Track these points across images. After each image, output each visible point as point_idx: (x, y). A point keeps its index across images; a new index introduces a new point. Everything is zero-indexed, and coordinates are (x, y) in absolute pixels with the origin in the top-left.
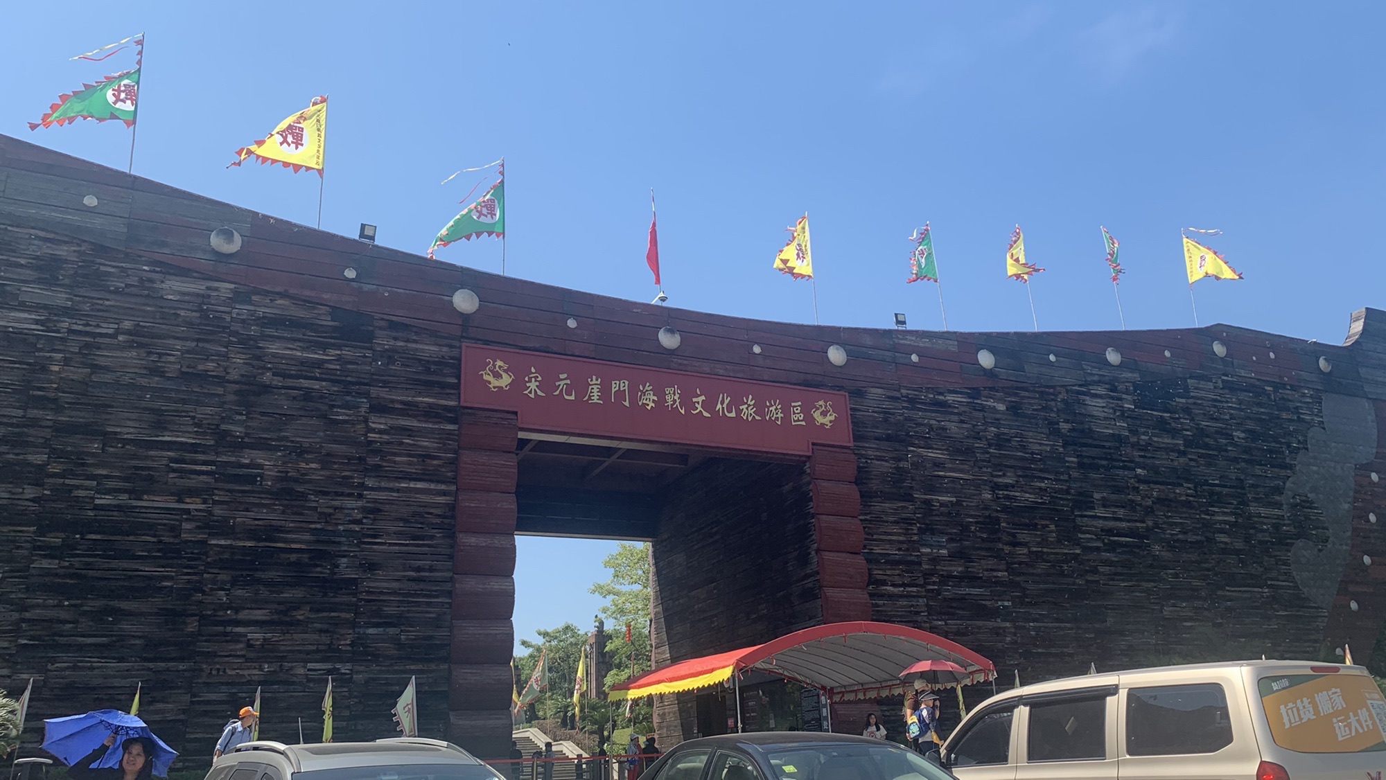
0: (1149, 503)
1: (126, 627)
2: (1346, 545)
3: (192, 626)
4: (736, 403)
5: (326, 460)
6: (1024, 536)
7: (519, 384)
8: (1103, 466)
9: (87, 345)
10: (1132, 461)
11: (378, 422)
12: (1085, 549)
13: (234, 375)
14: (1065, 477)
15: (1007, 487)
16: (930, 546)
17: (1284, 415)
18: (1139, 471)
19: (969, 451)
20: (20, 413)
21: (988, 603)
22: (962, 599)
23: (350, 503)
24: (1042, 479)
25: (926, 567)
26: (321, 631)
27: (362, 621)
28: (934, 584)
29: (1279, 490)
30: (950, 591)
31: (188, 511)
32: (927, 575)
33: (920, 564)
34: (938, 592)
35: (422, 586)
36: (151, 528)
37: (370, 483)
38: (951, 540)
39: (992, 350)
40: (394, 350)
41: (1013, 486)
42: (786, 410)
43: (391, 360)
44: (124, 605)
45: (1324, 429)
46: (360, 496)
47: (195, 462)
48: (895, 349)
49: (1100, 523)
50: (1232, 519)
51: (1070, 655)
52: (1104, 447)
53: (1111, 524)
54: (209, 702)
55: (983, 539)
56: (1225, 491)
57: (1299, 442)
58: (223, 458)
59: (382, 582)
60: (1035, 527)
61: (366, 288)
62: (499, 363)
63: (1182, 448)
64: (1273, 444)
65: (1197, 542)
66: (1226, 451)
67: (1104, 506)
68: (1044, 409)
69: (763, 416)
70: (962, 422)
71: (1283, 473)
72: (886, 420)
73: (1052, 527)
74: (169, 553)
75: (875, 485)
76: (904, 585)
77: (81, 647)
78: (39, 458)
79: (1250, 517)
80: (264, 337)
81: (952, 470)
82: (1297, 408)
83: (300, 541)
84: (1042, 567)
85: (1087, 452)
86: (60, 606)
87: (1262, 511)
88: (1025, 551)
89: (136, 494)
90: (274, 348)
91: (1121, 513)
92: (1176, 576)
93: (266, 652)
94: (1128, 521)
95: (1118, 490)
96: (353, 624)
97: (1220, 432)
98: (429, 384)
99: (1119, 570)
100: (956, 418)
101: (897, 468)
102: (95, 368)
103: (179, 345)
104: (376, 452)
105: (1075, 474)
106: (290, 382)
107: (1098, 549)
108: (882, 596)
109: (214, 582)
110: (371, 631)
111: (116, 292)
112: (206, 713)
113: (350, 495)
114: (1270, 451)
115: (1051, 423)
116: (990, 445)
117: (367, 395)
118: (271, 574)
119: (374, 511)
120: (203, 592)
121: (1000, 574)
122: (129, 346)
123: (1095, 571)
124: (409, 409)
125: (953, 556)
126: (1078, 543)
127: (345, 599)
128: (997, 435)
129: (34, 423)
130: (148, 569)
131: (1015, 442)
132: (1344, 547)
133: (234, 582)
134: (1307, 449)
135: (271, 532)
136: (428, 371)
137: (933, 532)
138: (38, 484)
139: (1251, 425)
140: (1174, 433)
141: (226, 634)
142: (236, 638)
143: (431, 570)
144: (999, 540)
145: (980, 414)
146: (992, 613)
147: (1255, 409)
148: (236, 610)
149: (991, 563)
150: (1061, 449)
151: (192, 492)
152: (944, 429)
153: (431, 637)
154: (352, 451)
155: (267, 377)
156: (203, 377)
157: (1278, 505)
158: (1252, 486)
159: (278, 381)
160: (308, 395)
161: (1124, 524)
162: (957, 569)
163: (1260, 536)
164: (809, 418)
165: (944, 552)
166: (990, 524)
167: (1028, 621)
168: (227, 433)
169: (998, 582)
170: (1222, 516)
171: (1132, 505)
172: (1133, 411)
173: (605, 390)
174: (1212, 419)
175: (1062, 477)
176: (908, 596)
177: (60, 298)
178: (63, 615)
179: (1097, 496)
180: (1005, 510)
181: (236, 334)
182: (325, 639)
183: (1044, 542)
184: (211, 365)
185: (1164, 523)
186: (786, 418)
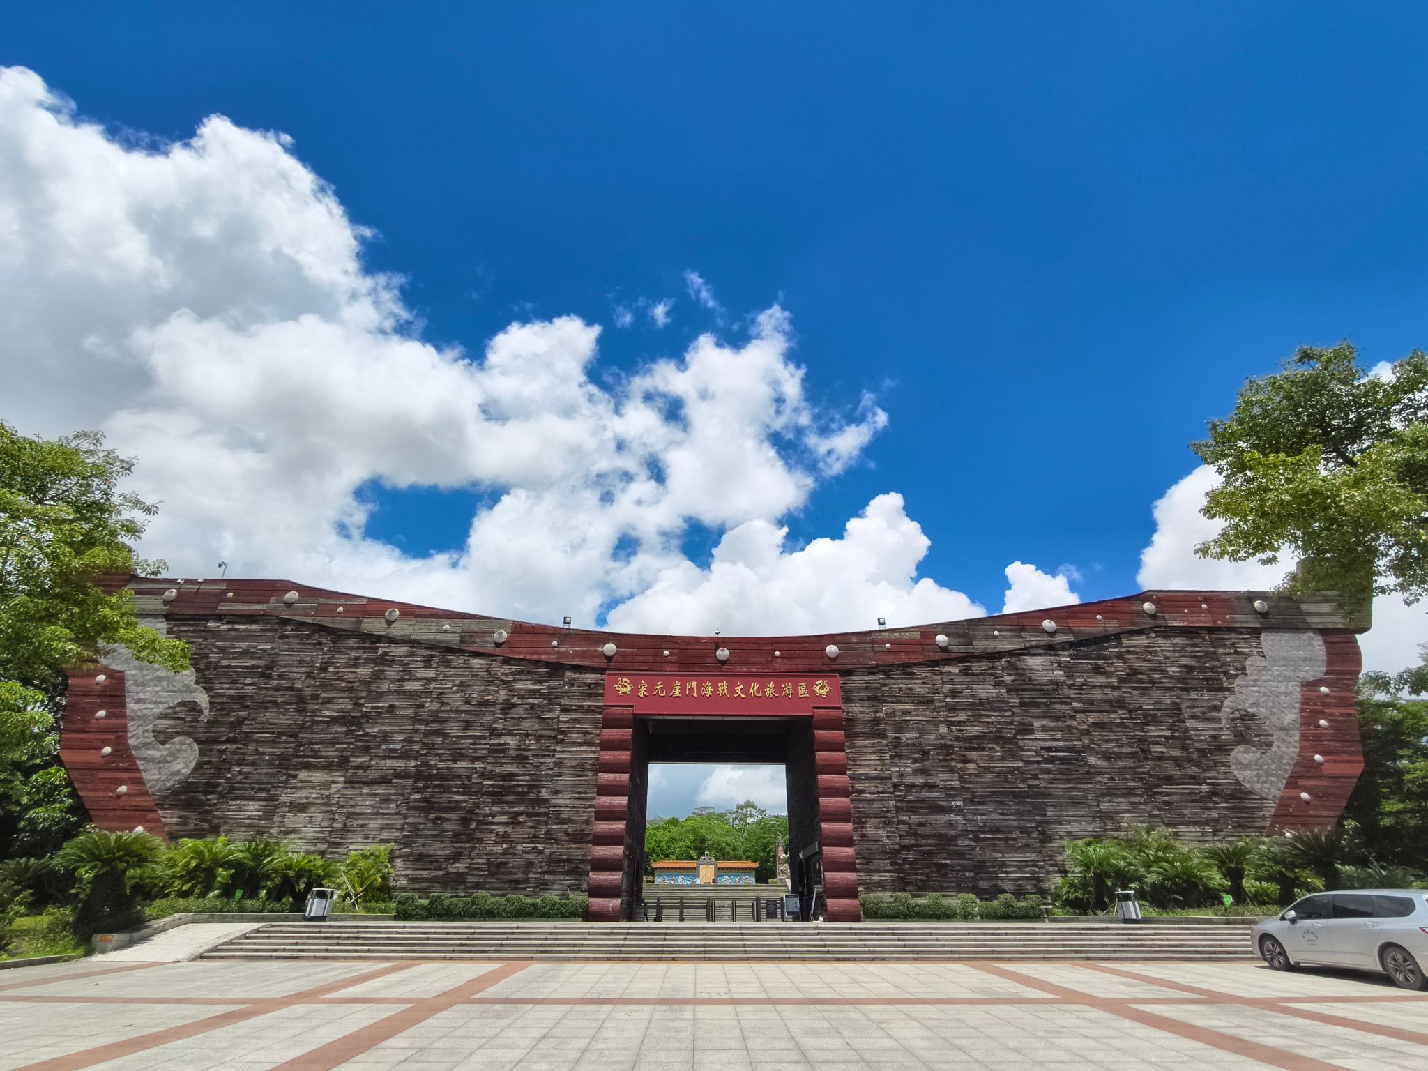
0: (1085, 727)
1: (446, 826)
2: (1294, 747)
3: (473, 825)
4: (762, 687)
5: (539, 738)
6: (973, 755)
7: (635, 690)
8: (1042, 703)
9: (441, 694)
10: (1069, 698)
11: (564, 717)
12: (1026, 762)
13: (501, 700)
14: (1010, 713)
15: (959, 723)
16: (899, 766)
17: (1221, 650)
18: (1075, 704)
19: (931, 702)
20: (411, 727)
21: (944, 803)
22: (923, 801)
23: (548, 760)
24: (989, 716)
25: (895, 780)
26: (531, 827)
27: (550, 821)
28: (901, 791)
29: (1217, 709)
30: (913, 796)
31: (475, 768)
32: (896, 786)
33: (891, 779)
34: (905, 796)
35: (581, 802)
36: (460, 777)
37: (558, 748)
38: (915, 762)
39: (947, 635)
40: (574, 679)
41: (964, 722)
42: (795, 688)
43: (572, 685)
44: (445, 815)
45: (1264, 657)
46: (554, 756)
47: (480, 744)
48: (873, 642)
49: (1041, 744)
50: (1168, 733)
51: (1015, 839)
52: (1042, 690)
53: (1049, 744)
54: (478, 864)
55: (940, 760)
56: (1159, 713)
57: (1237, 669)
58: (492, 741)
59: (561, 800)
60: (983, 749)
61: (562, 650)
62: (625, 680)
63: (1116, 684)
64: (1210, 674)
65: (1132, 753)
66: (1162, 683)
67: (1043, 731)
68: (992, 668)
69: (780, 693)
70: (924, 683)
71: (1221, 694)
72: (867, 688)
73: (998, 749)
74: (467, 790)
75: (859, 729)
76: (879, 793)
77: (426, 836)
78: (416, 747)
79: (1187, 730)
80: (515, 680)
81: (916, 716)
82: (1234, 644)
83: (524, 780)
84: (989, 777)
85: (1027, 694)
86: (419, 816)
87: (1200, 725)
88: (974, 766)
89: (455, 761)
90: (519, 685)
91: (1059, 735)
92: (1112, 779)
93: (505, 838)
94: (1066, 740)
95: (1056, 719)
96: (546, 823)
97: (1154, 670)
98: (590, 695)
99: (1059, 776)
100: (920, 681)
101: (875, 718)
102: (443, 704)
103: (477, 688)
104: (562, 732)
105: (1016, 710)
106: (525, 701)
107: (1038, 762)
108: (861, 801)
109: (484, 802)
110: (554, 827)
111: (455, 667)
112: (476, 869)
113: (549, 756)
114: (1207, 679)
115: (998, 677)
116: (946, 697)
117: (560, 704)
118: (511, 798)
119: (559, 763)
120: (478, 807)
121: (953, 783)
122: (457, 692)
123: (1036, 777)
124: (580, 709)
125: (915, 773)
126: (1020, 758)
127: (542, 810)
128: (952, 690)
129: (416, 731)
130: (457, 797)
131: (967, 692)
132: (1292, 749)
133: (493, 803)
134: (1246, 674)
135: (511, 776)
136: (590, 688)
137: (901, 757)
138: (416, 759)
139: (1185, 661)
140: (1109, 674)
141: (487, 829)
142: (492, 831)
143: (586, 793)
144: (952, 760)
145: (939, 677)
146: (948, 810)
147: (1189, 649)
148: (493, 817)
149: (946, 776)
150: (1005, 695)
151: (477, 759)
152: (910, 689)
153: (583, 830)
154: (553, 733)
155: (515, 700)
156: (486, 703)
157: (1218, 720)
158: (1188, 707)
159: (519, 702)
160: (532, 707)
161: (1061, 743)
162: (919, 780)
163: (1197, 745)
164: (812, 692)
165: (909, 770)
166: (946, 749)
167: (977, 815)
168: (495, 729)
169: (952, 788)
170: (1154, 732)
171: (1070, 729)
172: (1069, 662)
173: (683, 688)
174: (1145, 660)
175: (1006, 714)
176: (882, 800)
177: (431, 674)
178: (421, 820)
179: (1035, 724)
180: (957, 739)
181: (502, 680)
182: (532, 831)
183: (991, 759)
184: (490, 697)
185: (1100, 740)
186: (795, 693)
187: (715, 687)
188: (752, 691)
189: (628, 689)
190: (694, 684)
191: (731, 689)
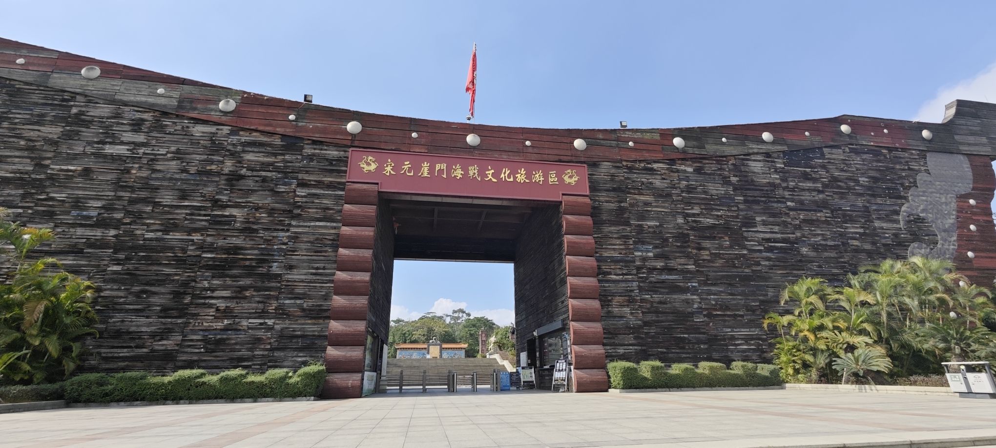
0: (797, 222)
1: (154, 300)
2: (954, 245)
3: (187, 300)
4: (513, 173)
5: (271, 212)
6: (707, 244)
7: (380, 169)
8: (762, 201)
9: (152, 160)
10: (784, 198)
11: (301, 192)
12: (751, 251)
13: (226, 170)
14: (736, 209)
15: (694, 215)
16: (642, 251)
17: (898, 167)
18: (789, 204)
19: (669, 195)
20: (113, 194)
21: (681, 284)
22: (663, 282)
23: (281, 234)
24: (719, 210)
25: (638, 263)
26: (259, 302)
27: (282, 296)
28: (643, 273)
29: (897, 213)
30: (654, 277)
31: (192, 240)
32: (639, 269)
33: (634, 262)
34: (647, 278)
35: (318, 277)
36: (172, 249)
37: (294, 223)
38: (656, 247)
39: (684, 138)
40: (314, 155)
41: (698, 215)
42: (546, 176)
43: (312, 160)
44: (153, 289)
45: (929, 174)
46: (288, 230)
47: (200, 215)
48: (618, 140)
49: (762, 235)
50: (861, 231)
51: (742, 316)
52: (762, 190)
53: (768, 236)
54: (192, 340)
55: (678, 246)
56: (854, 214)
57: (910, 182)
58: (216, 213)
59: (295, 275)
60: (714, 238)
61: (300, 124)
62: (370, 158)
63: (821, 189)
64: (890, 185)
65: (835, 246)
66: (855, 189)
67: (764, 225)
68: (720, 169)
69: (531, 179)
70: (664, 179)
71: (899, 201)
72: (612, 180)
73: (727, 238)
74: (180, 262)
75: (604, 217)
76: (623, 274)
77: (127, 311)
78: (118, 215)
79: (875, 229)
80: (244, 151)
81: (656, 207)
82: (907, 162)
83: (252, 254)
84: (719, 263)
85: (750, 193)
86: (119, 289)
87: (885, 225)
88: (707, 253)
89: (166, 231)
90: (250, 157)
91: (776, 229)
92: (820, 266)
93: (227, 313)
94: (782, 233)
95: (774, 215)
96: (277, 298)
97: (849, 179)
98: (332, 171)
99: (777, 263)
100: (659, 177)
101: (620, 206)
102: (154, 171)
103: (198, 157)
104: (299, 207)
105: (741, 206)
106: (255, 173)
107: (760, 251)
108: (608, 281)
109: (202, 276)
110: (287, 302)
111: (170, 134)
112: (189, 346)
113: (282, 230)
114: (888, 189)
115: (725, 177)
116: (682, 192)
117: (296, 178)
118: (235, 272)
119: (295, 238)
120: (195, 281)
121: (689, 267)
122: (173, 159)
123: (758, 264)
124: (319, 184)
125: (657, 257)
126: (744, 247)
127: (273, 284)
128: (687, 186)
129: (119, 198)
130: (167, 270)
131: (700, 189)
132: (952, 247)
133: (213, 277)
134: (917, 187)
135: (237, 249)
136: (331, 164)
137: (643, 243)
138: (117, 228)
139: (873, 174)
140: (815, 180)
141: (204, 304)
142: (210, 306)
143: (324, 268)
144: (689, 246)
145: (676, 174)
146: (685, 290)
147: (875, 164)
148: (213, 291)
149: (682, 261)
150: (732, 193)
151: (196, 230)
152: (651, 183)
153: (321, 305)
154: (286, 207)
155: (244, 171)
156: (209, 173)
157: (897, 222)
158: (875, 210)
159: (249, 173)
160: (264, 180)
161: (779, 236)
162: (659, 264)
163: (883, 241)
164: (561, 180)
165: (651, 254)
166: (682, 237)
167: (710, 295)
168: (219, 200)
169: (689, 272)
170: (853, 229)
171: (785, 224)
172: (783, 168)
173: (431, 169)
174: (842, 170)
175: (733, 209)
176: (626, 281)
177: (141, 138)
178: (121, 294)
179: (758, 219)
180: (692, 229)
181: (229, 150)
182: (261, 306)
183: (721, 247)
184: (214, 167)
185: (809, 234)
186: (546, 180)
187: (465, 169)
188: (503, 176)
189: (373, 167)
190: (444, 166)
191: (482, 173)
